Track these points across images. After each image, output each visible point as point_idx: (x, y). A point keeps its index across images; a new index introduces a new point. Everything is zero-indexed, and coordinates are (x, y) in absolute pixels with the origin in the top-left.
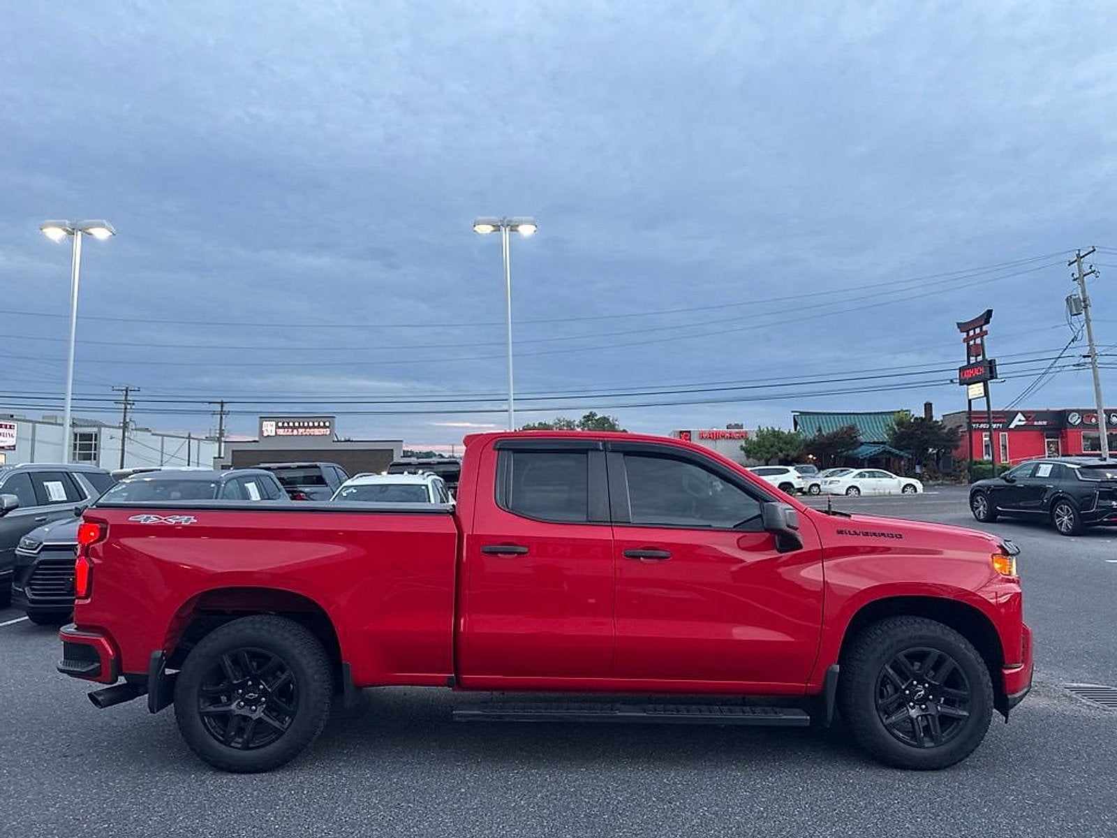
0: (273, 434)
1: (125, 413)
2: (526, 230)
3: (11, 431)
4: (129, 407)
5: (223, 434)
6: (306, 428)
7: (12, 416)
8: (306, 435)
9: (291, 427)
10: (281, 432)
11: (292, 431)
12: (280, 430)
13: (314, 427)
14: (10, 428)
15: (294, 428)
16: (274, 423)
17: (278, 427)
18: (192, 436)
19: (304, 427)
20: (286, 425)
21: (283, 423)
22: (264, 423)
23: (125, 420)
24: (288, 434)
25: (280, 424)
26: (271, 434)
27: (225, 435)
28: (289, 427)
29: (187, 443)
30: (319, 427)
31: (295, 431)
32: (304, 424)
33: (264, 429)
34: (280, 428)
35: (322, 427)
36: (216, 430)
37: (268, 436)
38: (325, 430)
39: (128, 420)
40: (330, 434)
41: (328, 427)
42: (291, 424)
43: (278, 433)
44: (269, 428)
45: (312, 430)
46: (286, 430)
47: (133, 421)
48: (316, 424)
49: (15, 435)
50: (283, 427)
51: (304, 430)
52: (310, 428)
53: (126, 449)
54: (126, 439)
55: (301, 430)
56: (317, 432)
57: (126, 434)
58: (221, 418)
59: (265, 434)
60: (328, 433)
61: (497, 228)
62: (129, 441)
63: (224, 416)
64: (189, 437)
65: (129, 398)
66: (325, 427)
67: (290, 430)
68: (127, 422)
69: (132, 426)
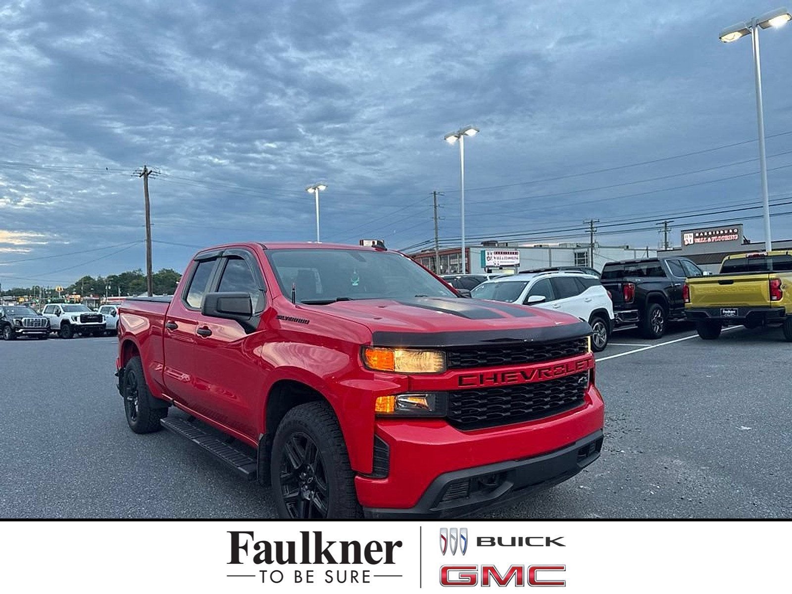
0: (692, 242)
1: (592, 236)
2: (778, 22)
3: (516, 256)
4: (593, 233)
5: (668, 245)
6: (718, 236)
7: (541, 246)
8: (718, 241)
9: (706, 236)
10: (698, 240)
11: (707, 239)
12: (697, 239)
13: (724, 234)
14: (516, 254)
15: (708, 236)
16: (692, 234)
17: (695, 237)
18: (649, 248)
19: (716, 235)
20: (702, 234)
21: (699, 234)
22: (685, 235)
23: (592, 242)
24: (704, 241)
25: (697, 235)
26: (690, 243)
27: (669, 246)
28: (704, 236)
29: (646, 254)
30: (729, 234)
31: (709, 239)
32: (716, 233)
33: (685, 239)
34: (697, 237)
35: (731, 234)
36: (662, 243)
37: (688, 244)
38: (734, 236)
39: (594, 242)
40: (738, 239)
41: (736, 233)
42: (706, 234)
43: (696, 242)
44: (689, 238)
45: (723, 237)
46: (702, 239)
47: (597, 243)
48: (726, 232)
49: (519, 258)
50: (699, 237)
51: (716, 237)
52: (722, 235)
53: (594, 261)
54: (594, 255)
55: (714, 238)
56: (727, 238)
57: (594, 251)
58: (666, 233)
59: (686, 243)
60: (737, 238)
61: (746, 32)
62: (596, 256)
63: (668, 232)
64: (647, 250)
65: (593, 226)
66: (733, 233)
67: (705, 238)
68: (593, 244)
69: (596, 246)
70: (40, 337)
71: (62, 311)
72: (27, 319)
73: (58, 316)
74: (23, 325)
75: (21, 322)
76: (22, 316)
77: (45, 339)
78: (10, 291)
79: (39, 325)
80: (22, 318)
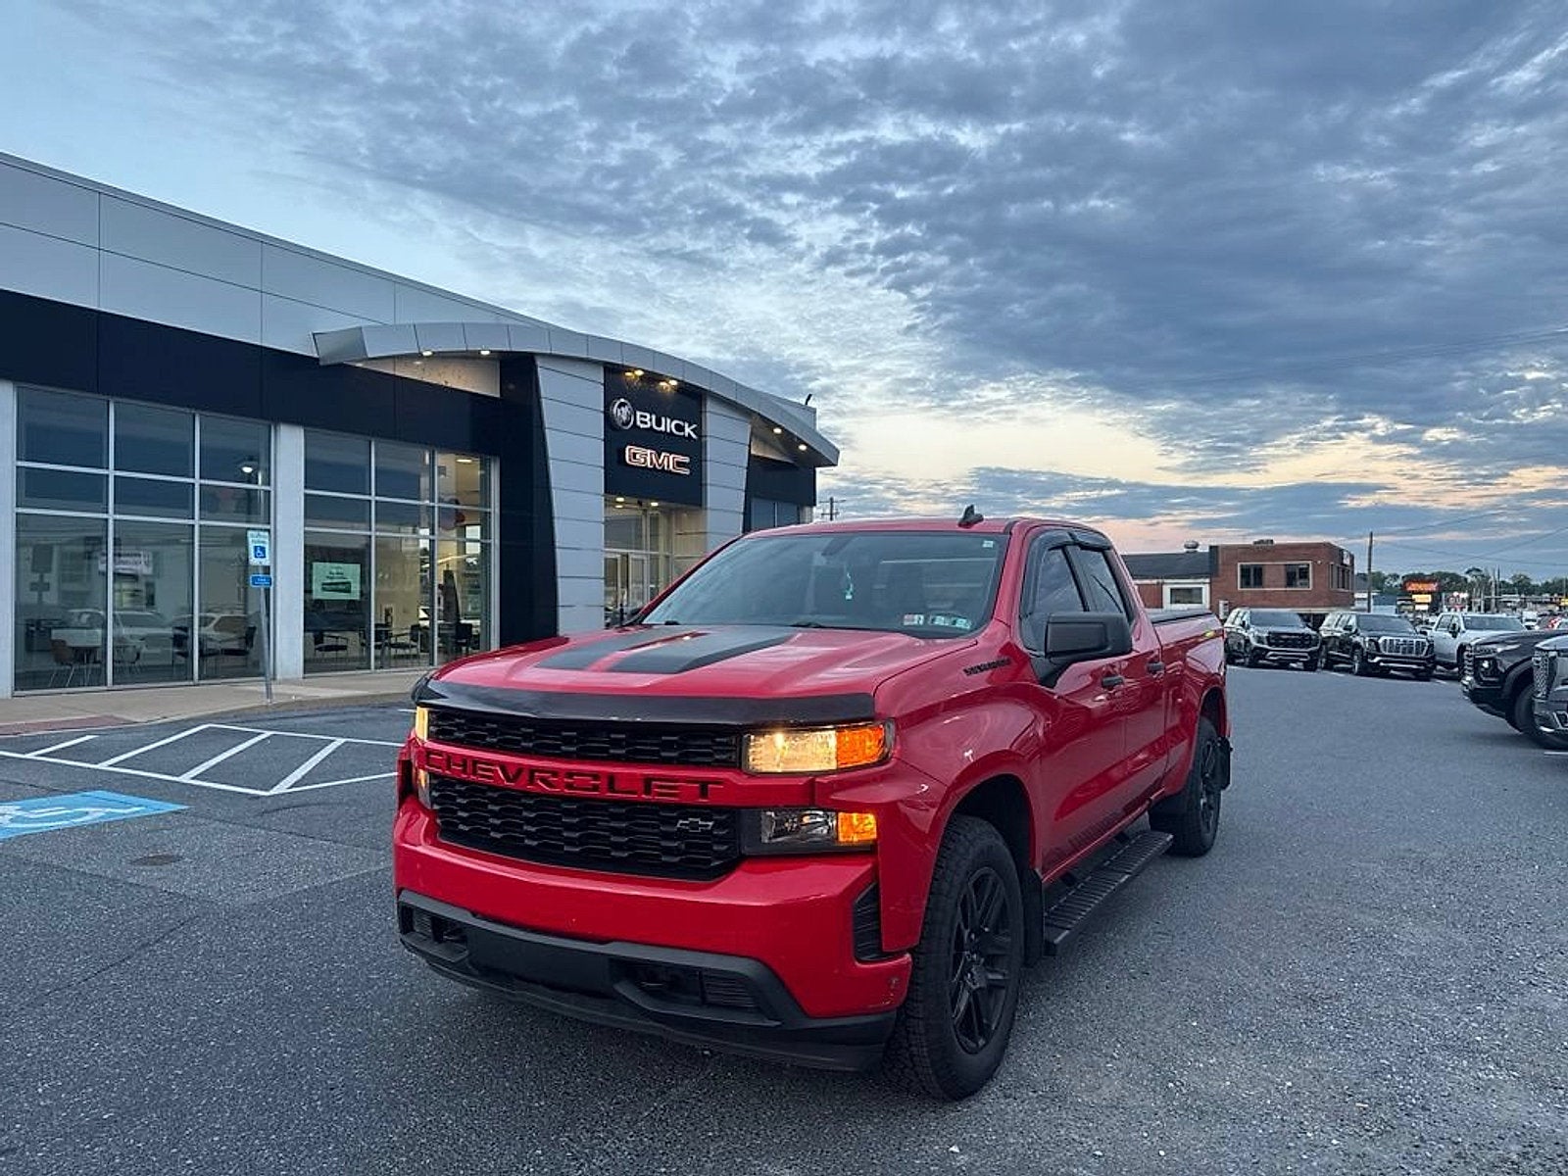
70: (1418, 676)
71: (1463, 628)
72: (1388, 638)
73: (1455, 636)
74: (1382, 649)
75: (1377, 644)
76: (1380, 633)
77: (1427, 680)
78: (1547, 583)
79: (1410, 652)
80: (1379, 637)
